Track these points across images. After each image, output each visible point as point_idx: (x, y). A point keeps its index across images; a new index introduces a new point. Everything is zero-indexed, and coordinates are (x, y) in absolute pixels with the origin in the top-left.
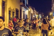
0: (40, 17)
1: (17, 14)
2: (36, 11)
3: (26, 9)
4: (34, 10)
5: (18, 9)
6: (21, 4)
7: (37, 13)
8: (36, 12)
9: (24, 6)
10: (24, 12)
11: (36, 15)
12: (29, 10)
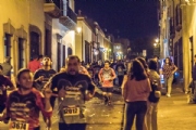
0: (120, 55)
1: (35, 44)
3: (68, 25)
4: (97, 30)
5: (37, 29)
6: (47, 10)
8: (103, 36)
11: (102, 46)
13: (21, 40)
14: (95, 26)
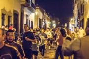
1: (16, 19)
2: (48, 15)
4: (45, 14)
6: (22, 3)
7: (50, 18)
9: (27, 6)
10: (27, 16)
12: (36, 13)
13: (9, 17)
14: (44, 12)
